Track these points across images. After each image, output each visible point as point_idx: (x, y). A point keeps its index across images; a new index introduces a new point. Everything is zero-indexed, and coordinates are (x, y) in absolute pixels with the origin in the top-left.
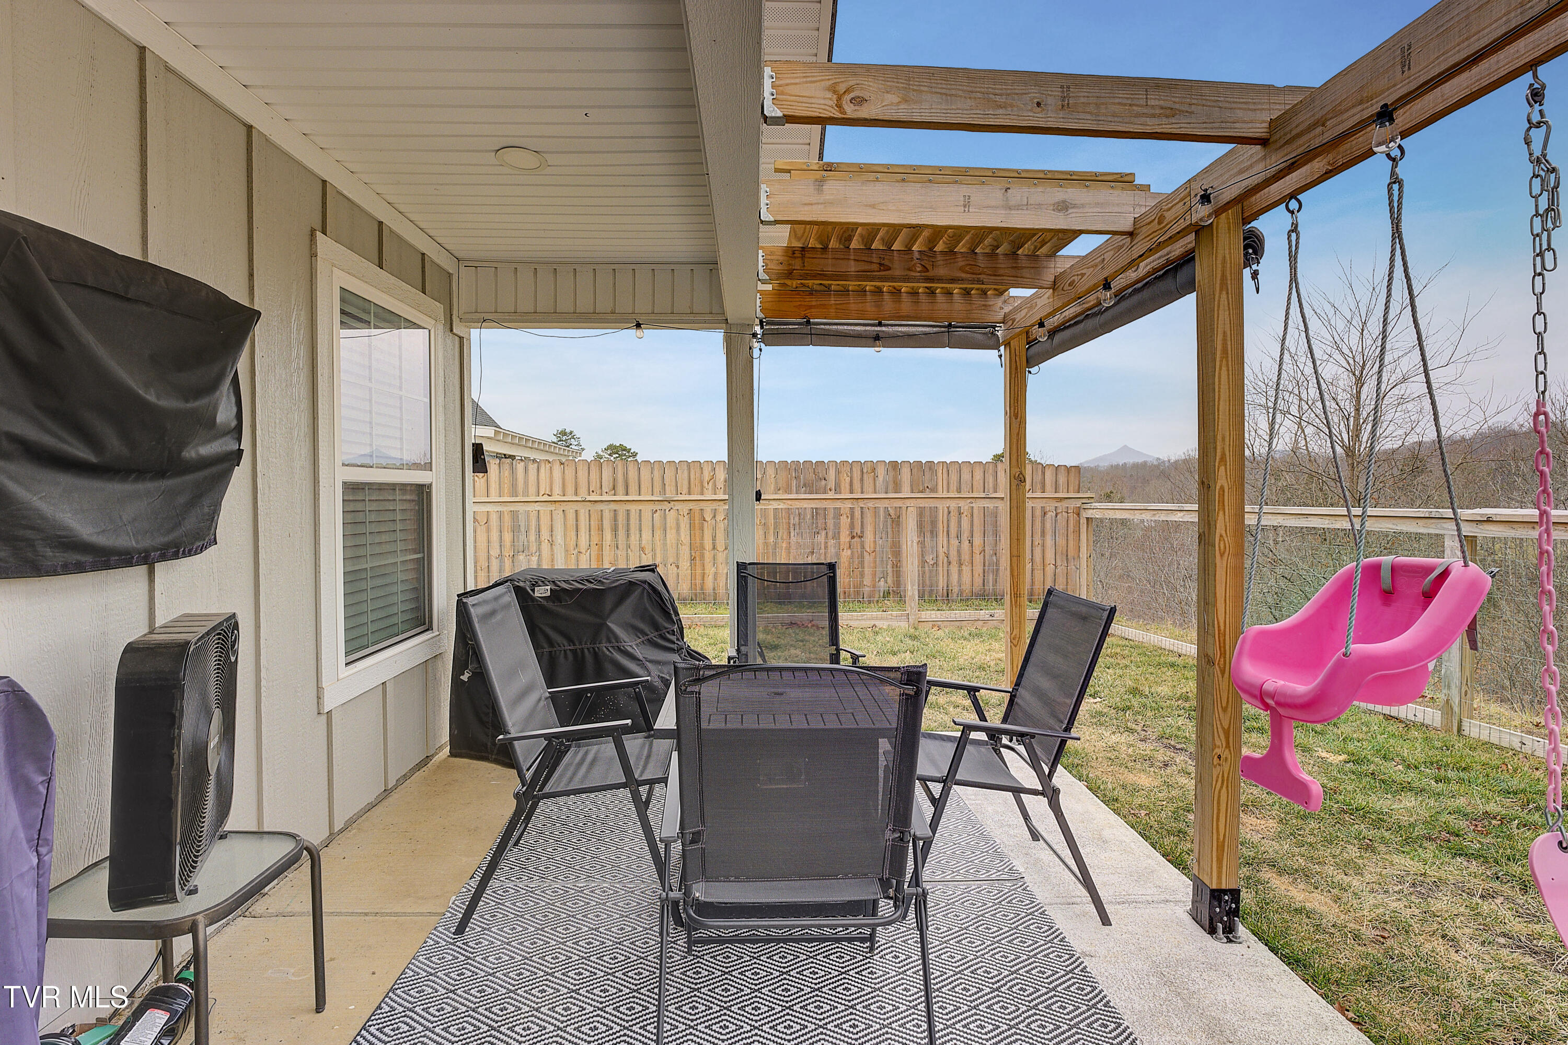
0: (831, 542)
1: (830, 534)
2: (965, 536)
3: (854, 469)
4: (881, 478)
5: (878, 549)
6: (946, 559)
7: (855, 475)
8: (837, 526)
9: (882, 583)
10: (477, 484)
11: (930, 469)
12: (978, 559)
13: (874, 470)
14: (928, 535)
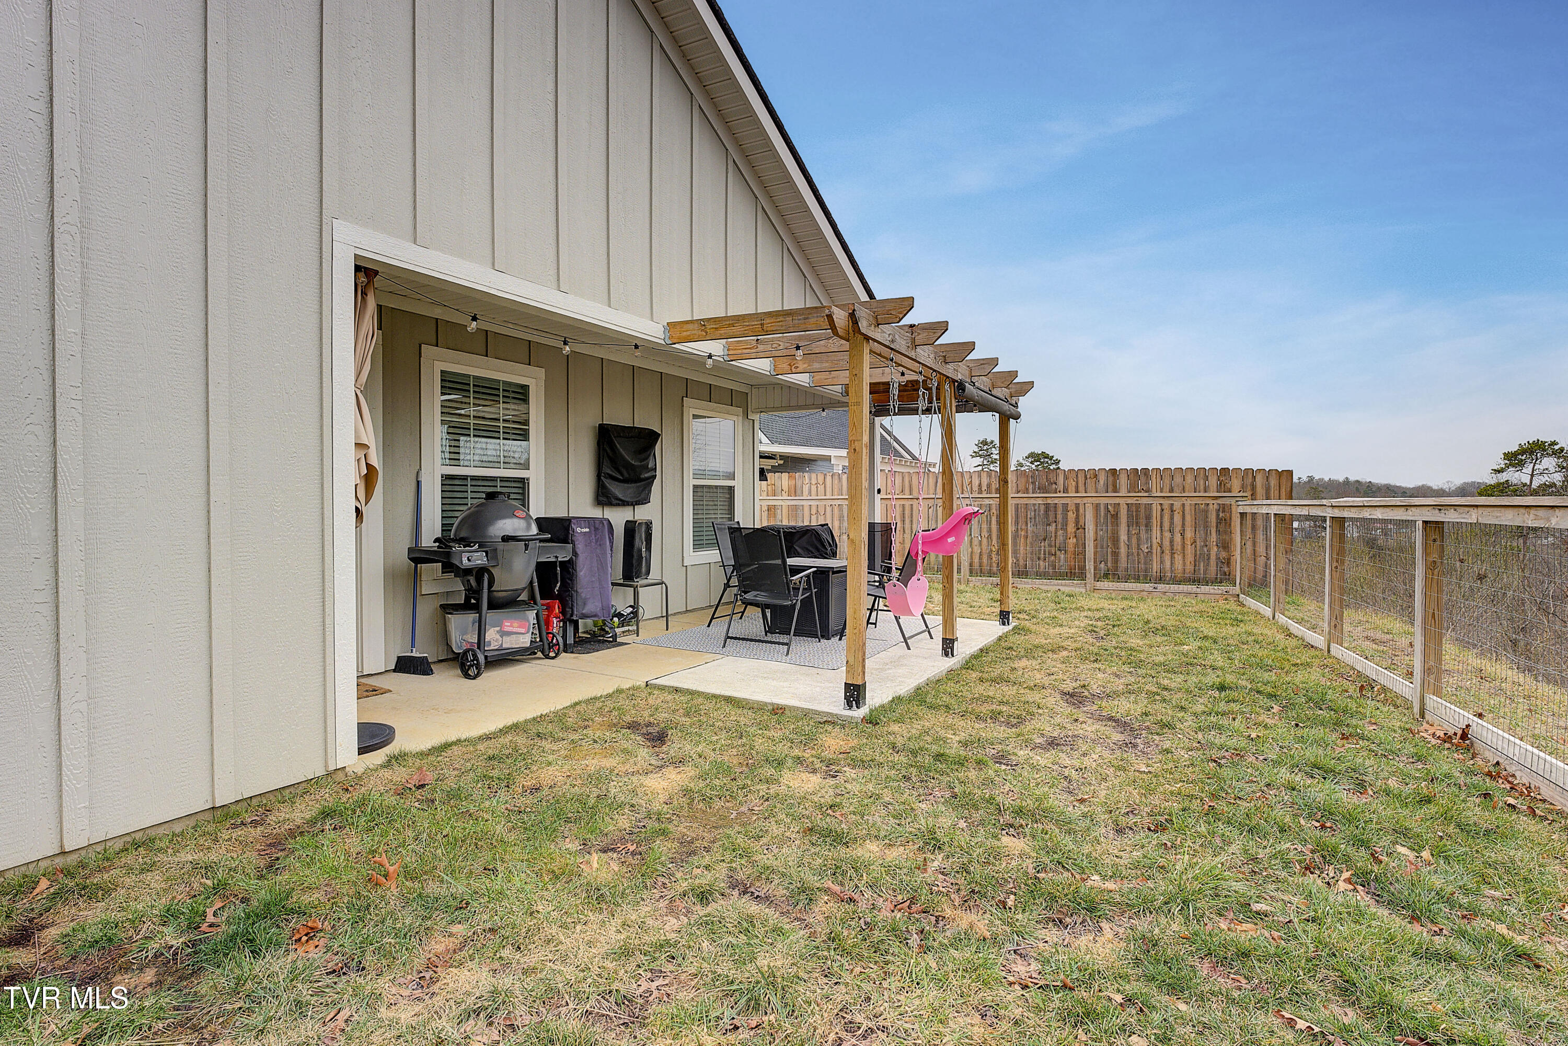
0: (1060, 532)
1: (1059, 526)
2: (1178, 529)
3: (1079, 475)
4: (1102, 482)
5: (1099, 538)
6: (1159, 548)
7: (1080, 479)
8: (1065, 518)
9: (1102, 565)
10: (819, 489)
11: (1145, 474)
12: (1189, 549)
13: (1096, 476)
14: (1143, 528)
